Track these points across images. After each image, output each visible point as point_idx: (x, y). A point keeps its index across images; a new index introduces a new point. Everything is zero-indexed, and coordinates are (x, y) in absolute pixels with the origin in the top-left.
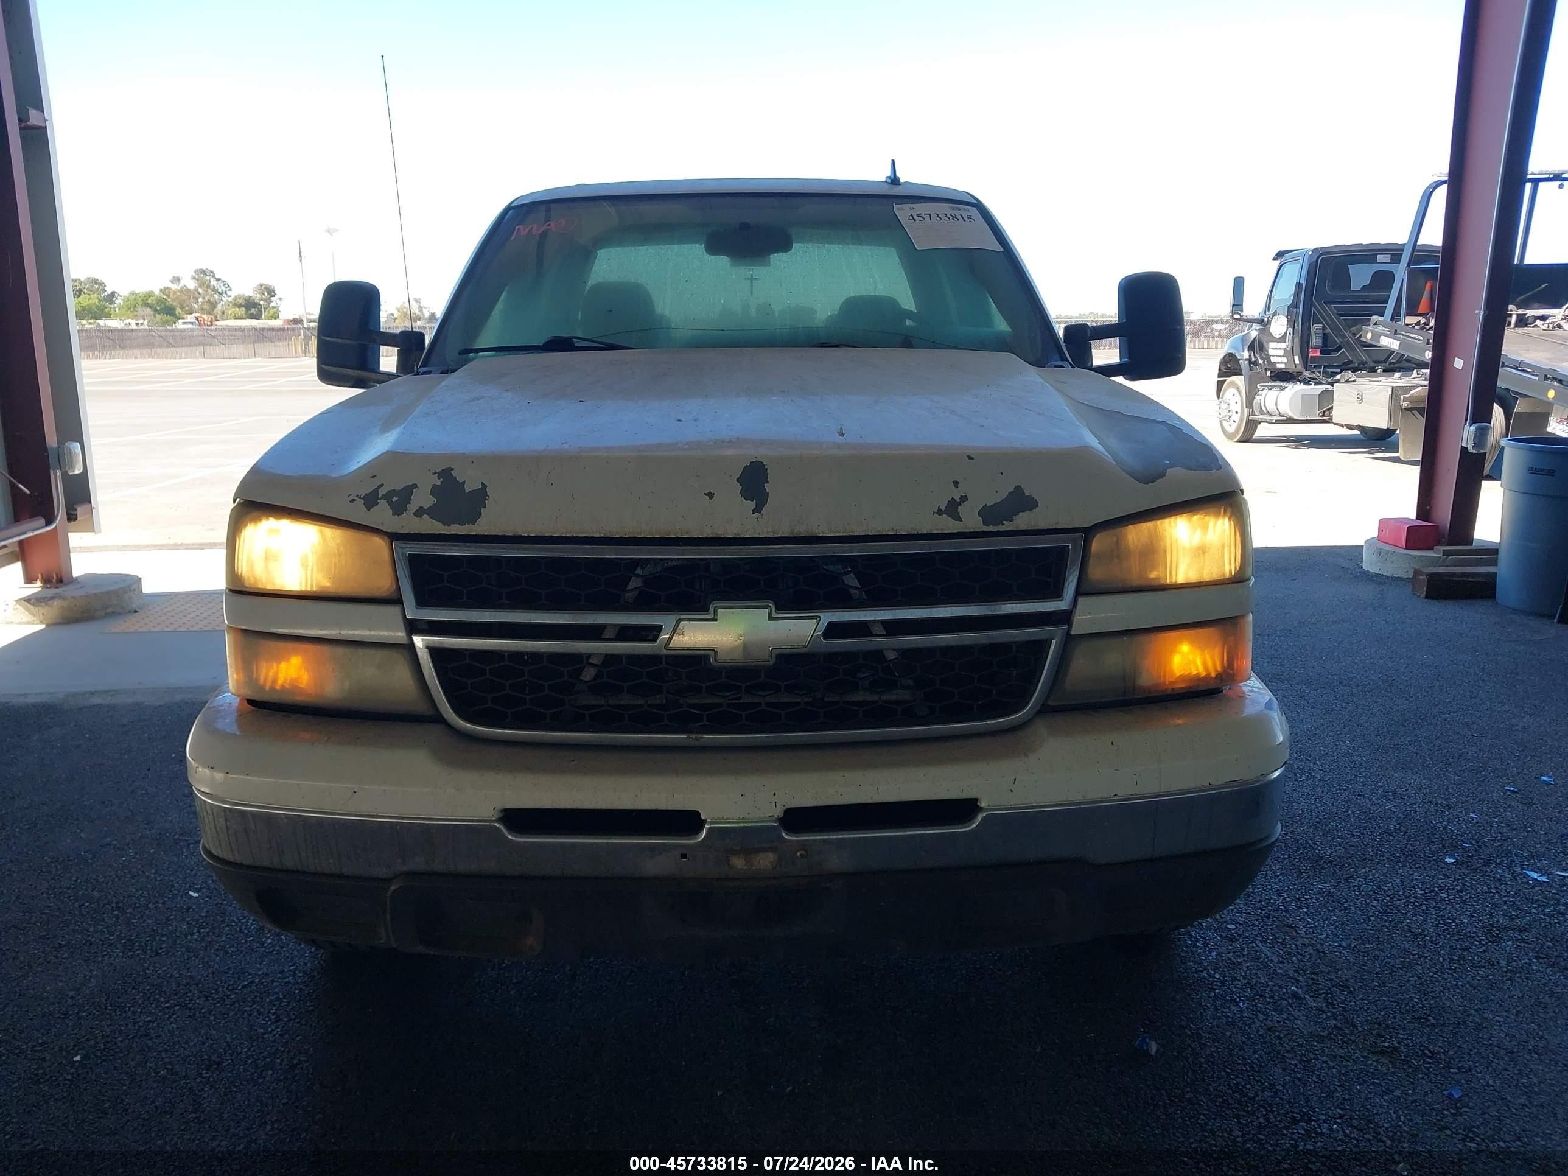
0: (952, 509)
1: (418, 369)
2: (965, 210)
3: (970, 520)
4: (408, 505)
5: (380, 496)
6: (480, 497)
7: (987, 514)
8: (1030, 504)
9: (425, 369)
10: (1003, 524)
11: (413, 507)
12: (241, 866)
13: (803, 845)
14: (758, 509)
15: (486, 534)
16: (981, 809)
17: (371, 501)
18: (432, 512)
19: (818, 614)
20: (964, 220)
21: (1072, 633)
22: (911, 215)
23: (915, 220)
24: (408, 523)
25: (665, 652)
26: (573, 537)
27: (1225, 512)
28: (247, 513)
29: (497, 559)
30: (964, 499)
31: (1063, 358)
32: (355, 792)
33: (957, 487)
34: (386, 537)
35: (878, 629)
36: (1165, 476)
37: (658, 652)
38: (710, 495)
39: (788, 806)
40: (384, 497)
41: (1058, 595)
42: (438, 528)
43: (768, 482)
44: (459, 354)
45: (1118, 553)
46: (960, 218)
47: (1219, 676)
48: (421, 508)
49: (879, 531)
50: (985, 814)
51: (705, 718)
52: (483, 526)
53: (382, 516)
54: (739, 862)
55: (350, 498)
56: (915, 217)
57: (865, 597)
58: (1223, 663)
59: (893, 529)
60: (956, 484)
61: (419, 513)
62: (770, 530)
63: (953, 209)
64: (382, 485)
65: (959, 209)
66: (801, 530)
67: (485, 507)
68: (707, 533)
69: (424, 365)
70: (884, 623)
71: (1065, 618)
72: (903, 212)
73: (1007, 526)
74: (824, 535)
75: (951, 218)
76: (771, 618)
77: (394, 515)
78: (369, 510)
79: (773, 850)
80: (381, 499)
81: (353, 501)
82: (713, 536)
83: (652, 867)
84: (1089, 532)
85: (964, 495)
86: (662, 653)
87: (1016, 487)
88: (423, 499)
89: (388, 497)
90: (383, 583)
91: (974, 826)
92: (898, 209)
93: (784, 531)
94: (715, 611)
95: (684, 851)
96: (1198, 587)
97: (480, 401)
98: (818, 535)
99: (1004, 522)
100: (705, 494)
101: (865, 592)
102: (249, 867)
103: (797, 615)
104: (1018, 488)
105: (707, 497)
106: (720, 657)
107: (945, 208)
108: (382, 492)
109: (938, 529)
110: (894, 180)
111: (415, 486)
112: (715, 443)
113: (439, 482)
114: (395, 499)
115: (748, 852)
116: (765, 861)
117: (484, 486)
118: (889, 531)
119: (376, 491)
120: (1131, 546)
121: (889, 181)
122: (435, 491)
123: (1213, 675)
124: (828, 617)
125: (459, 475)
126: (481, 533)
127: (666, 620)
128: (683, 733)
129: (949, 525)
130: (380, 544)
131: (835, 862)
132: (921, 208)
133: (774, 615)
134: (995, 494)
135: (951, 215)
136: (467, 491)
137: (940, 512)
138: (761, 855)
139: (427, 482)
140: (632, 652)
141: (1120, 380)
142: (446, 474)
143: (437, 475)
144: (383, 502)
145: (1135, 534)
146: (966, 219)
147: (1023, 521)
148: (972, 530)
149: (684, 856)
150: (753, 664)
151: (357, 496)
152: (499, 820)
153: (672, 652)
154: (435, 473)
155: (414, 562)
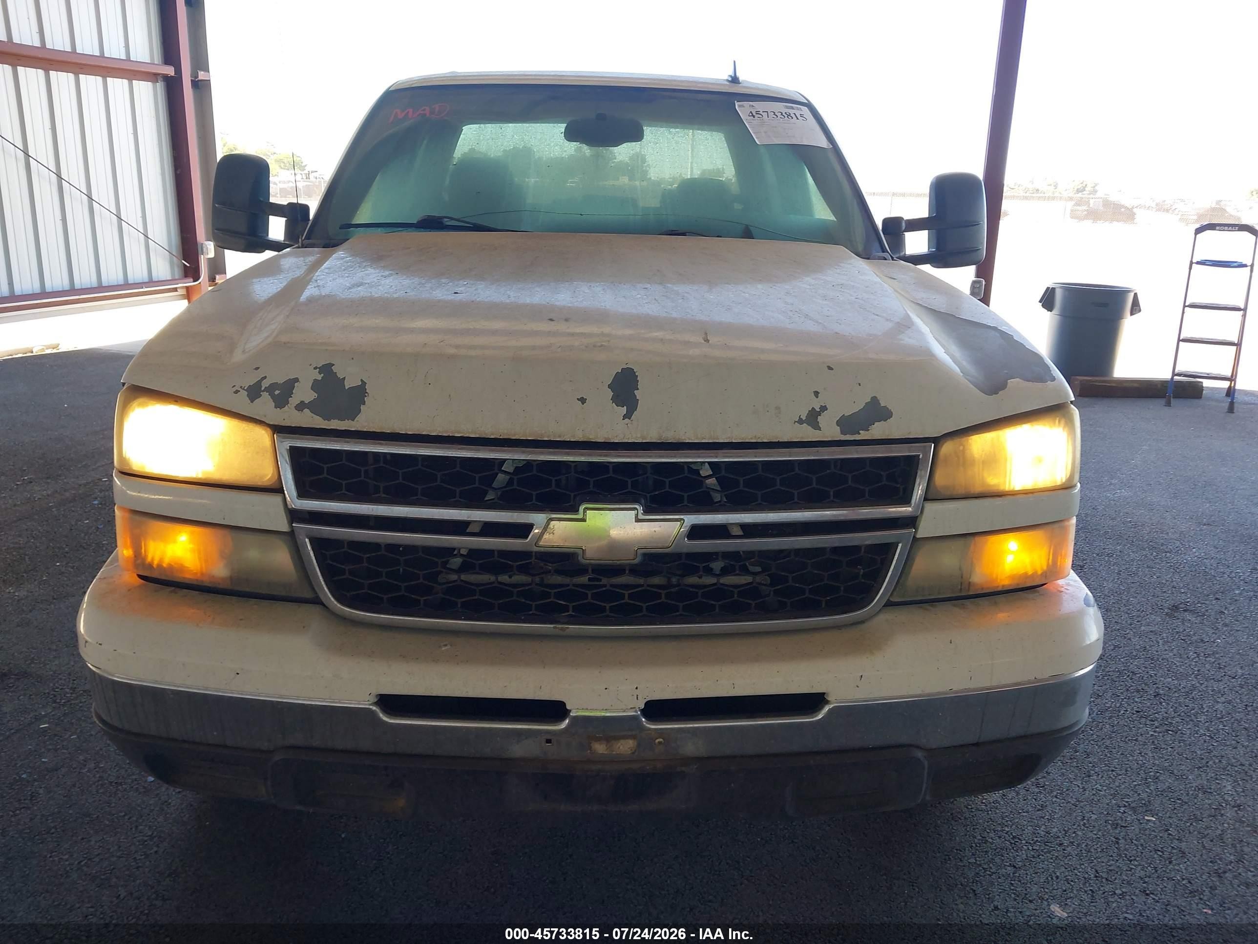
0: (813, 418)
1: (302, 241)
2: (798, 109)
3: (829, 430)
4: (290, 398)
5: (263, 389)
6: (359, 394)
7: (845, 423)
8: (885, 414)
9: (307, 241)
10: (859, 434)
11: (294, 400)
12: (129, 733)
13: (660, 733)
14: (628, 416)
15: (365, 430)
16: (827, 702)
17: (254, 392)
18: (313, 407)
19: (682, 517)
20: (798, 119)
21: (918, 536)
22: (751, 112)
23: (754, 117)
24: (291, 417)
25: (536, 549)
26: (449, 436)
27: (1059, 422)
28: (135, 398)
29: (376, 455)
30: (824, 408)
31: (884, 250)
32: (238, 674)
33: (817, 397)
34: (269, 429)
35: (737, 531)
36: (1006, 387)
37: (529, 549)
38: (583, 400)
39: (648, 699)
40: (266, 389)
41: (906, 501)
42: (318, 422)
43: (638, 389)
44: (340, 228)
45: (963, 460)
46: (793, 116)
47: (1045, 574)
48: (302, 402)
49: (743, 439)
50: (831, 706)
51: (571, 609)
52: (362, 422)
53: (265, 406)
54: (600, 748)
55: (234, 389)
56: (754, 114)
57: (726, 500)
58: (1048, 562)
59: (755, 437)
60: (816, 394)
61: (301, 407)
62: (639, 435)
63: (787, 107)
64: (265, 377)
65: (792, 108)
66: (670, 436)
67: (364, 404)
68: (579, 437)
69: (308, 238)
70: (744, 526)
71: (911, 522)
72: (743, 109)
73: (863, 435)
74: (690, 441)
75: (786, 116)
76: (638, 520)
77: (276, 407)
78: (252, 402)
79: (633, 737)
80: (263, 391)
81: (237, 392)
82: (585, 440)
83: (518, 750)
84: (937, 441)
85: (824, 405)
86: (532, 550)
87: (872, 398)
88: (304, 393)
89: (271, 389)
90: (265, 473)
91: (820, 716)
92: (740, 106)
93: (652, 436)
94: (585, 512)
95: (549, 737)
96: (1032, 493)
97: (359, 288)
98: (684, 441)
99: (861, 432)
100: (578, 399)
101: (725, 495)
102: (137, 735)
103: (662, 517)
104: (874, 399)
105: (580, 402)
106: (588, 554)
107: (779, 107)
108: (265, 384)
109: (798, 438)
110: (735, 80)
111: (296, 380)
112: (586, 347)
113: (320, 377)
114: (277, 392)
115: (609, 739)
116: (625, 747)
117: (364, 383)
118: (751, 438)
119: (259, 382)
120: (976, 456)
121: (730, 79)
122: (316, 386)
123: (1040, 572)
124: (691, 519)
125: (340, 371)
126: (359, 429)
127: (538, 518)
128: (551, 623)
129: (808, 434)
130: (263, 436)
131: (690, 748)
132: (759, 106)
133: (641, 517)
134: (853, 405)
135: (786, 113)
136: (347, 388)
137: (800, 421)
138: (622, 741)
139: (308, 377)
140: (504, 548)
141: (927, 268)
142: (327, 369)
143: (318, 370)
144: (265, 395)
145: (979, 443)
146: (799, 117)
147: (878, 431)
148: (830, 439)
149: (549, 741)
150: (618, 562)
151: (241, 387)
152: (376, 704)
153: (542, 549)
154: (315, 368)
155: (295, 454)
